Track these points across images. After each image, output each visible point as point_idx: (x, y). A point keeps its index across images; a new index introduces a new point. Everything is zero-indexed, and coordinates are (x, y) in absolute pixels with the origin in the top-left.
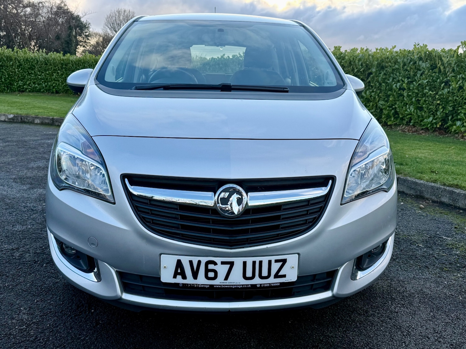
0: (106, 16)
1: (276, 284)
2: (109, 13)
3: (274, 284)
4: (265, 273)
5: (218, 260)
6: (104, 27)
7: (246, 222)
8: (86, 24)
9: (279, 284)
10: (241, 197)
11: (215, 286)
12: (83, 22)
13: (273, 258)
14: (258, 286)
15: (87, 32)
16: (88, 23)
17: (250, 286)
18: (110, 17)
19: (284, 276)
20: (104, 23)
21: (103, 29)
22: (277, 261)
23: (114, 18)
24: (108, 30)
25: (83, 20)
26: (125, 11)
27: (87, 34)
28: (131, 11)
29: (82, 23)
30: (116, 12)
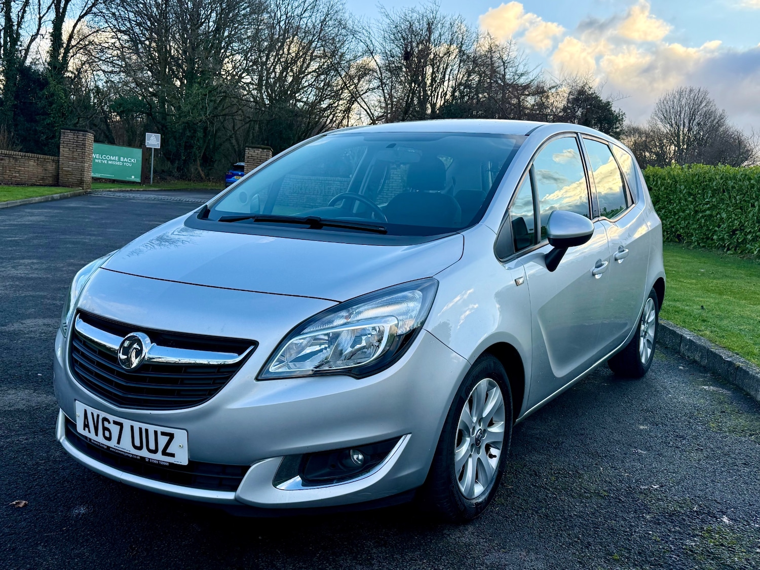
0: (657, 101)
1: (165, 464)
2: (663, 95)
3: (163, 463)
4: (152, 447)
5: (111, 418)
6: (651, 118)
7: (143, 380)
8: (618, 115)
9: (168, 464)
10: (139, 348)
11: (111, 449)
12: (615, 111)
13: (160, 429)
14: (147, 460)
15: (618, 128)
16: (621, 113)
17: (139, 458)
18: (663, 102)
19: (173, 455)
20: (654, 111)
21: (649, 122)
22: (163, 434)
23: (670, 103)
24: (659, 123)
25: (615, 108)
26: (691, 91)
27: (618, 130)
28: (701, 90)
29: (613, 114)
30: (676, 93)
